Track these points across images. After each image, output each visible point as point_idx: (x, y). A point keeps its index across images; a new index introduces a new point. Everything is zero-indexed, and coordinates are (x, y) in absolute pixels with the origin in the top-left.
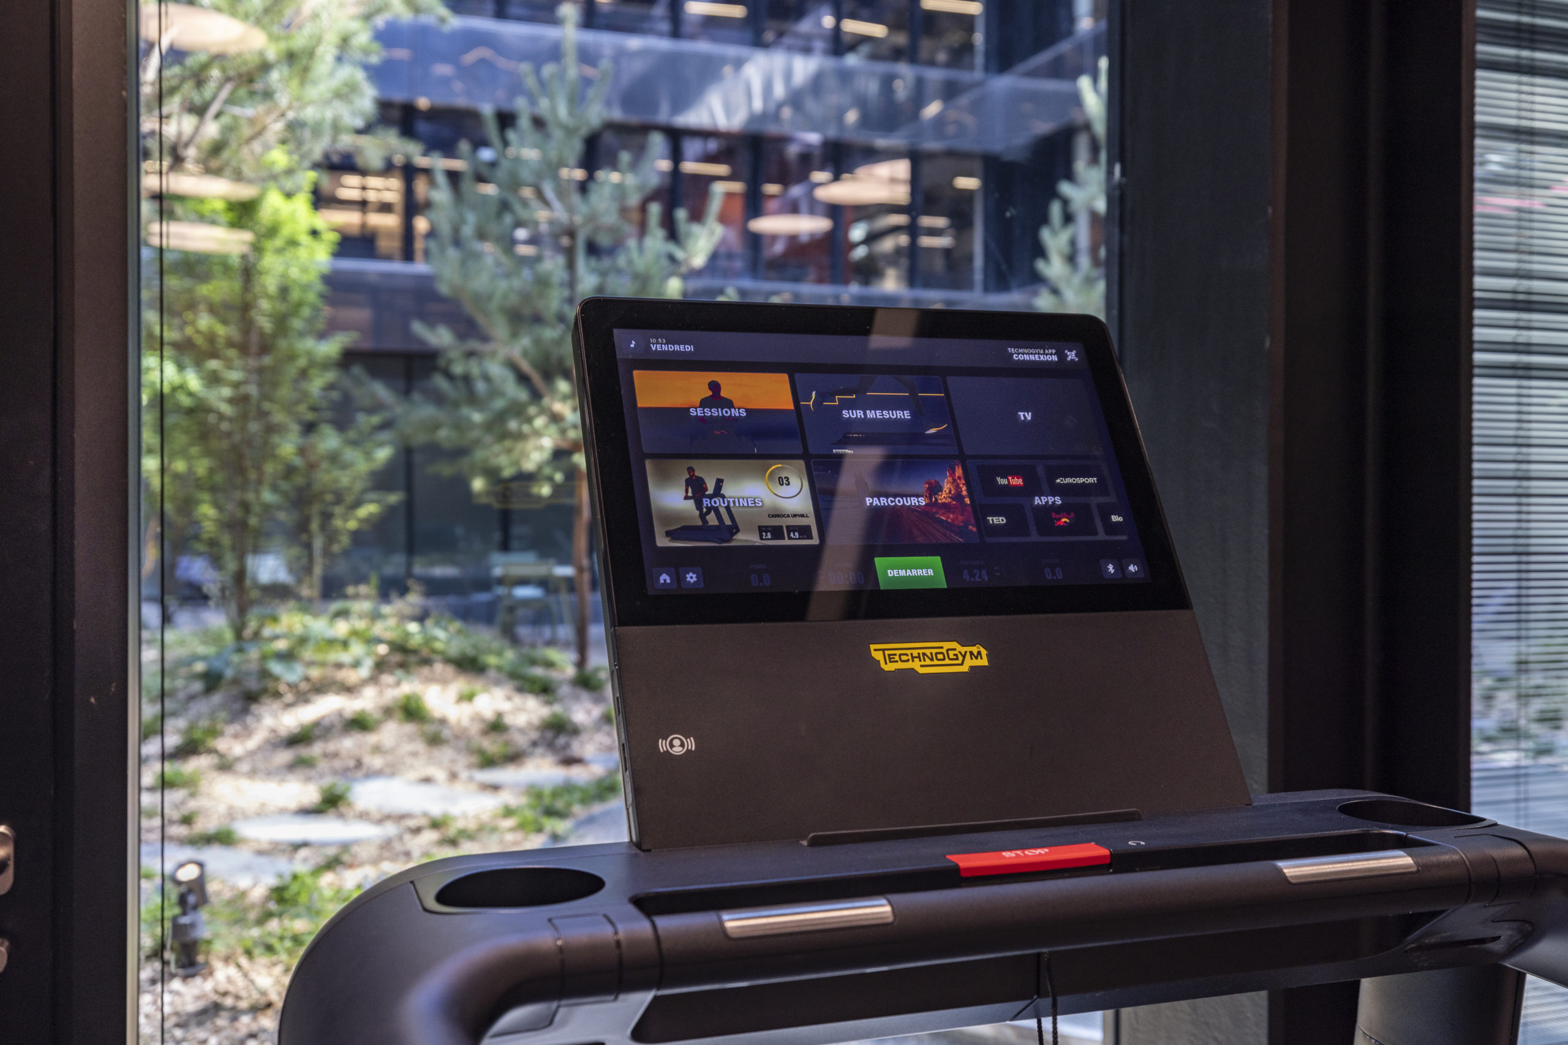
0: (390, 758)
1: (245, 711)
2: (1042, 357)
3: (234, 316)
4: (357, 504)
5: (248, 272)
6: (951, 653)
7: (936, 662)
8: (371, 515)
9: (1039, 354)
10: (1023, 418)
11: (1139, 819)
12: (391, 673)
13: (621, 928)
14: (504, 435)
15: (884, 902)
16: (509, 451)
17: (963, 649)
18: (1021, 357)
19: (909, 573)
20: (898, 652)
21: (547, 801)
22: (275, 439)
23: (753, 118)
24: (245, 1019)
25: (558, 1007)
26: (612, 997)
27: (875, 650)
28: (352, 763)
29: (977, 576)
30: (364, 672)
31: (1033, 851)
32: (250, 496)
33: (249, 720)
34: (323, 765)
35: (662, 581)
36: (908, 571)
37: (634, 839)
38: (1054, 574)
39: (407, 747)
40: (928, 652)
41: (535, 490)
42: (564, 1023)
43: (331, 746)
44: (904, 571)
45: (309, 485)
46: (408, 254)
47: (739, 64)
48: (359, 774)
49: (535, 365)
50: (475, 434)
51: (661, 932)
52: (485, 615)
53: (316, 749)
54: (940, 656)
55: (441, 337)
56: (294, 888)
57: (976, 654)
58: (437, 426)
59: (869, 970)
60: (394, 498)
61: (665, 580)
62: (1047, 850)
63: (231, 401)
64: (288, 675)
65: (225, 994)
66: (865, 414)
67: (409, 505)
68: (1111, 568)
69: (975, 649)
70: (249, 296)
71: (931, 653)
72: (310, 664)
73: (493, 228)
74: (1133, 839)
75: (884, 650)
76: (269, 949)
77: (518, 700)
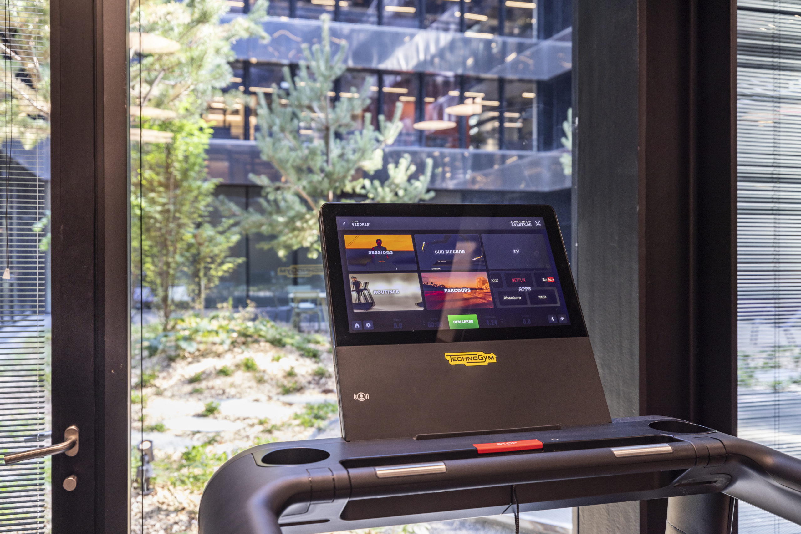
0: (239, 390)
1: (169, 366)
2: (524, 224)
3: (162, 170)
4: (222, 263)
5: (169, 149)
6: (480, 357)
7: (473, 361)
8: (230, 268)
9: (523, 223)
10: (515, 252)
11: (560, 429)
12: (239, 347)
13: (335, 473)
14: (294, 229)
15: (442, 464)
16: (297, 237)
17: (485, 355)
18: (515, 225)
19: (463, 322)
20: (457, 357)
21: (316, 411)
22: (182, 231)
23: (419, 64)
24: (173, 515)
25: (310, 504)
26: (332, 501)
27: (447, 356)
28: (221, 392)
29: (493, 322)
30: (226, 346)
31: (510, 443)
32: (170, 260)
33: (171, 370)
34: (206, 393)
35: (356, 327)
36: (462, 321)
37: (343, 436)
38: (527, 321)
39: (248, 384)
40: (470, 356)
41: (309, 256)
42: (312, 512)
43: (210, 384)
44: (460, 321)
45: (199, 254)
46: (246, 136)
47: (412, 36)
48: (224, 397)
49: (309, 194)
50: (280, 228)
51: (351, 475)
52: (285, 317)
53: (203, 385)
54: (475, 358)
55: (262, 180)
56: (194, 453)
57: (491, 357)
58: (262, 225)
59: (436, 491)
60: (240, 260)
61: (357, 326)
62: (516, 442)
63: (161, 212)
64: (189, 348)
65: (163, 503)
66: (445, 252)
67: (247, 264)
68: (552, 319)
69: (491, 355)
70: (170, 161)
71: (472, 357)
72: (201, 343)
73: (289, 127)
74: (554, 438)
75: (451, 356)
76: (183, 482)
77: (301, 360)
